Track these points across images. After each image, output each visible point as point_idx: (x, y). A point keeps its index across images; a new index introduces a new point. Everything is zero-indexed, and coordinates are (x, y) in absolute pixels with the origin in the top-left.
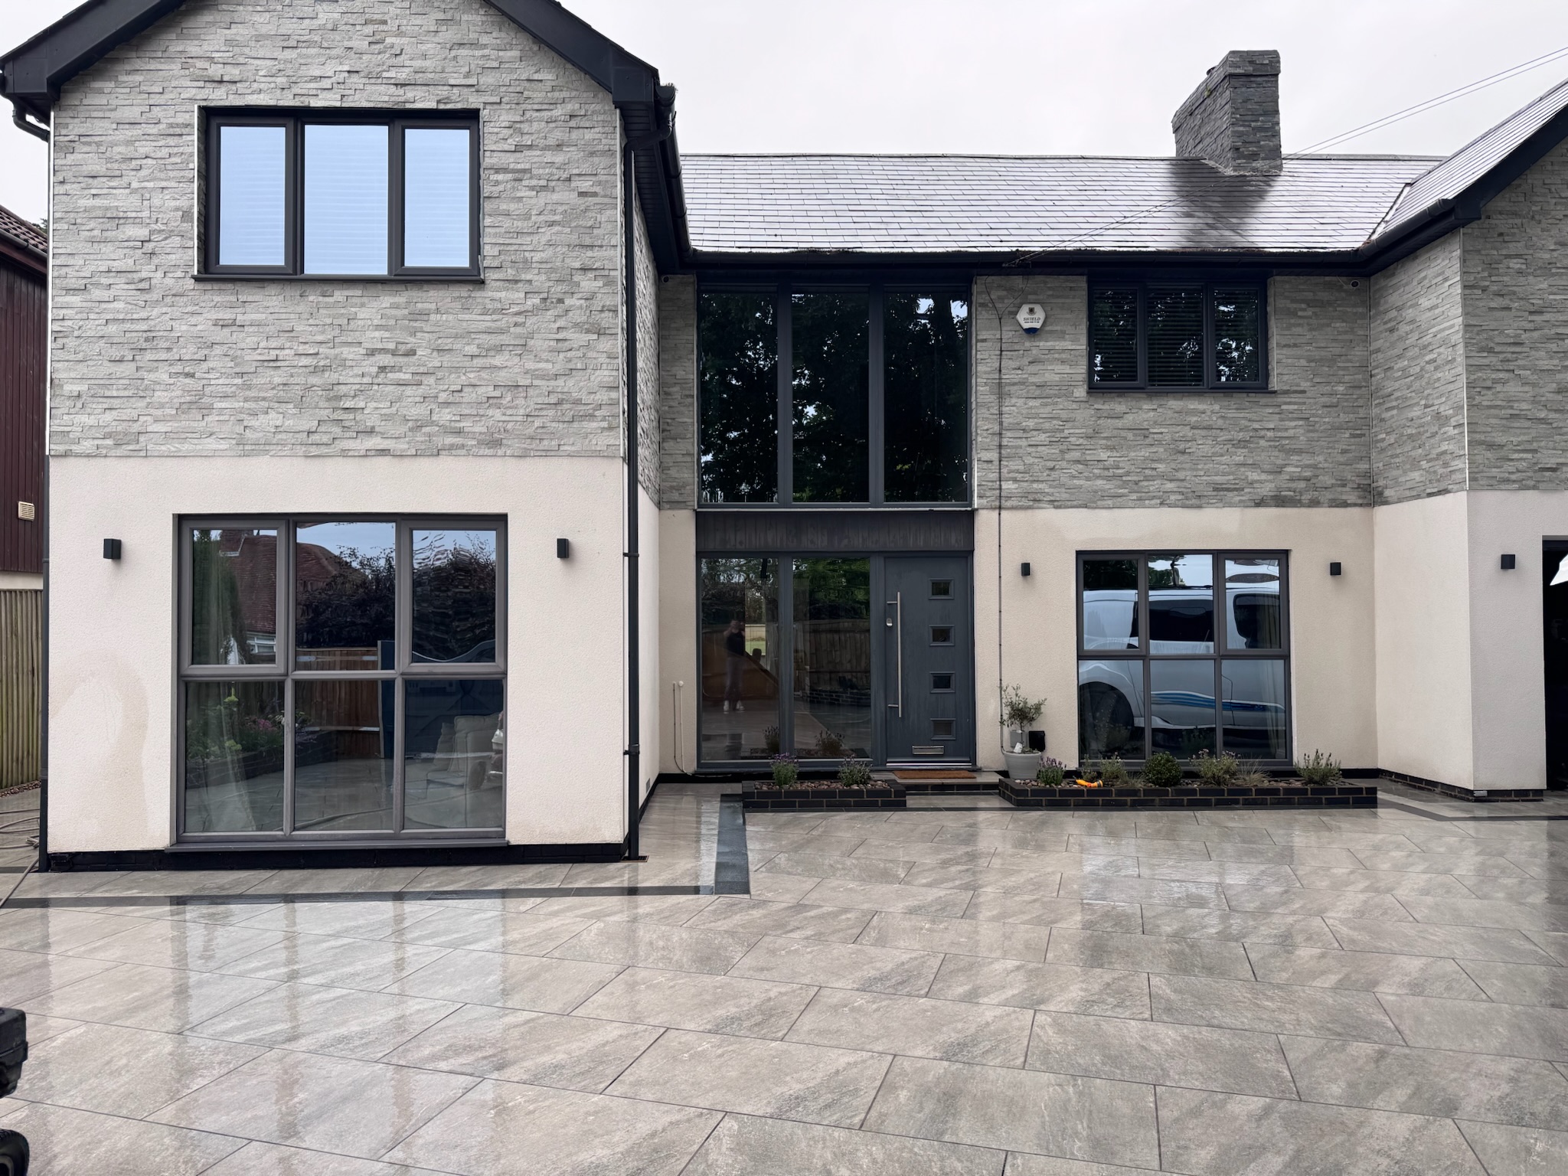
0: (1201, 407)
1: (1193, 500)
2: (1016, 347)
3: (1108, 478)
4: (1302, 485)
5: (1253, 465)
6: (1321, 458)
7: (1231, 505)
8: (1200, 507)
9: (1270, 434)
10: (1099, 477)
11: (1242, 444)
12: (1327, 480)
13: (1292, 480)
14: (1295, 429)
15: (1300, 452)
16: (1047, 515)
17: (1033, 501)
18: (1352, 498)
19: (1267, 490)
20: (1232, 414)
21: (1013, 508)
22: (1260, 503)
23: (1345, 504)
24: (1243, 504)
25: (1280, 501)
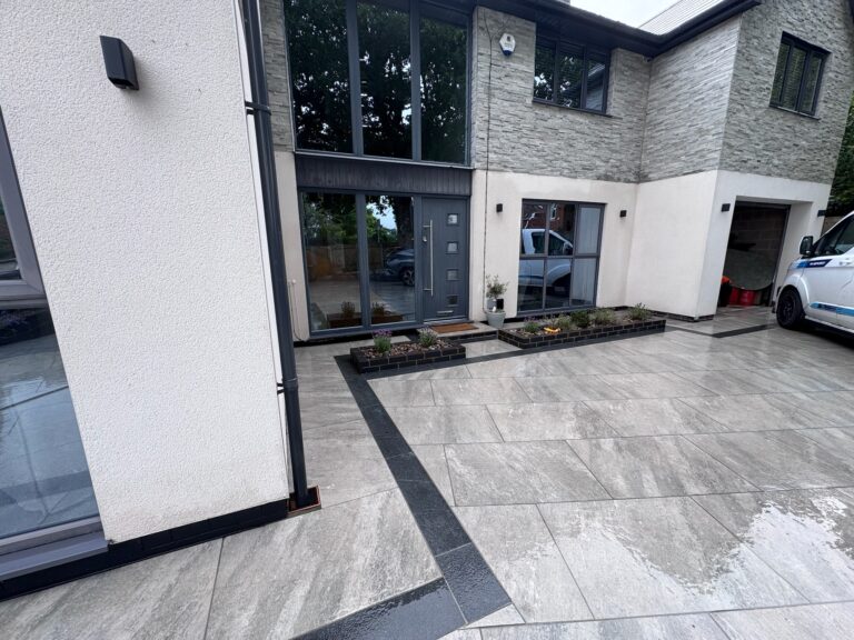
0: (581, 120)
1: (573, 174)
2: (499, 63)
3: (539, 157)
4: (615, 169)
5: (599, 157)
6: (623, 156)
7: (588, 178)
8: (575, 178)
9: (607, 140)
10: (535, 156)
11: (595, 144)
12: (624, 168)
13: (612, 166)
14: (616, 139)
15: (616, 152)
16: (510, 175)
17: (504, 167)
18: (632, 179)
19: (602, 171)
20: (593, 126)
21: (494, 170)
22: (599, 178)
23: (629, 182)
24: (592, 178)
25: (607, 178)
